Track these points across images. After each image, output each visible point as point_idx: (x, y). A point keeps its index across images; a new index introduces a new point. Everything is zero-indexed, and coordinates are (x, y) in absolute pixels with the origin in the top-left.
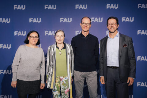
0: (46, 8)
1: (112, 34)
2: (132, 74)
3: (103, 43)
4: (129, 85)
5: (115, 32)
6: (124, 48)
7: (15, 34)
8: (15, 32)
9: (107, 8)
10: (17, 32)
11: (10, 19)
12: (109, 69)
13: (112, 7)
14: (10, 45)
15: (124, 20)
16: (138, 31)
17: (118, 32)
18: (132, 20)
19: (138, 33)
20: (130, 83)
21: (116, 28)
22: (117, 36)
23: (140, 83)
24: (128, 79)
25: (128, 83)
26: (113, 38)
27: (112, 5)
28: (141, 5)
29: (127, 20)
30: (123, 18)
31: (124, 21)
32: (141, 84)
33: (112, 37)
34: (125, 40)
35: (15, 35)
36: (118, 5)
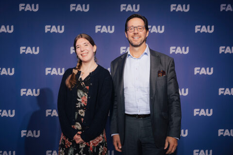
0: (72, 9)
1: (137, 49)
2: (174, 129)
3: (116, 67)
4: (167, 153)
5: (141, 44)
6: (160, 78)
7: (22, 51)
8: (22, 48)
9: (172, 10)
10: (25, 48)
11: (12, 27)
12: (128, 120)
13: (179, 8)
14: (13, 69)
15: (199, 30)
16: (221, 48)
17: (147, 46)
18: (211, 29)
19: (221, 51)
20: (170, 150)
21: (143, 38)
22: (146, 54)
23: (223, 130)
24: (166, 141)
25: (165, 148)
26: (139, 58)
27: (179, 6)
28: (226, 7)
29: (204, 29)
30: (197, 27)
31: (199, 32)
32: (224, 132)
33: (136, 55)
34: (161, 63)
35: (21, 53)
36: (188, 6)
